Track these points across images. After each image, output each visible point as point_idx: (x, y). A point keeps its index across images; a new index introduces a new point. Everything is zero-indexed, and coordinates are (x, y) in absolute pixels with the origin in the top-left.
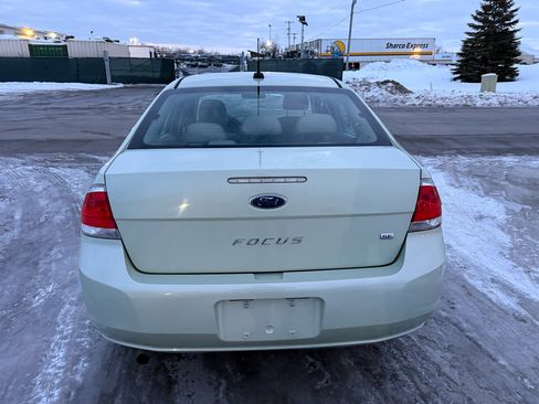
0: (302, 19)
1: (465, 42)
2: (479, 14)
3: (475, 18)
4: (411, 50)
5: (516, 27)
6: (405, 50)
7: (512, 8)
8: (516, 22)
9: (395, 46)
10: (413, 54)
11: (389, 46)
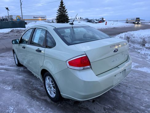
0: (7, 9)
1: (57, 17)
2: (59, 10)
3: (58, 11)
4: (38, 19)
5: (67, 13)
6: (37, 19)
7: (65, 9)
8: (67, 12)
9: (36, 18)
10: (39, 20)
11: (34, 17)
